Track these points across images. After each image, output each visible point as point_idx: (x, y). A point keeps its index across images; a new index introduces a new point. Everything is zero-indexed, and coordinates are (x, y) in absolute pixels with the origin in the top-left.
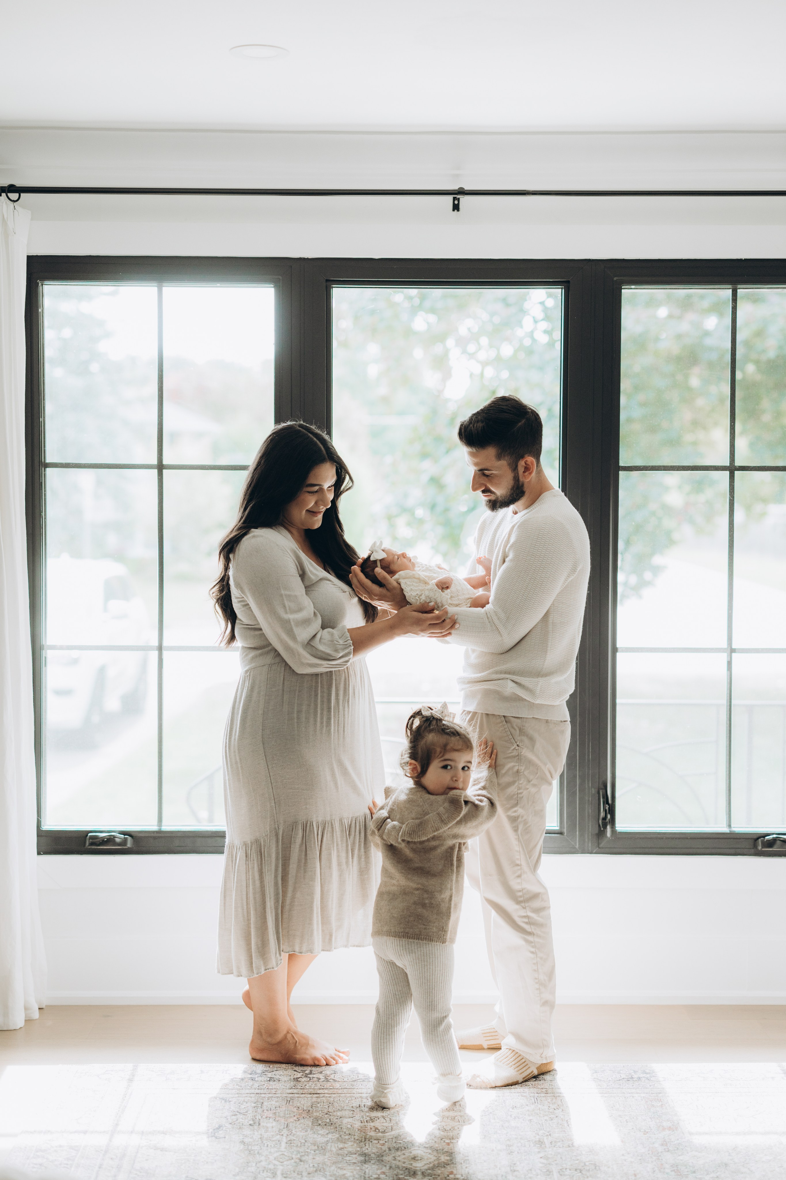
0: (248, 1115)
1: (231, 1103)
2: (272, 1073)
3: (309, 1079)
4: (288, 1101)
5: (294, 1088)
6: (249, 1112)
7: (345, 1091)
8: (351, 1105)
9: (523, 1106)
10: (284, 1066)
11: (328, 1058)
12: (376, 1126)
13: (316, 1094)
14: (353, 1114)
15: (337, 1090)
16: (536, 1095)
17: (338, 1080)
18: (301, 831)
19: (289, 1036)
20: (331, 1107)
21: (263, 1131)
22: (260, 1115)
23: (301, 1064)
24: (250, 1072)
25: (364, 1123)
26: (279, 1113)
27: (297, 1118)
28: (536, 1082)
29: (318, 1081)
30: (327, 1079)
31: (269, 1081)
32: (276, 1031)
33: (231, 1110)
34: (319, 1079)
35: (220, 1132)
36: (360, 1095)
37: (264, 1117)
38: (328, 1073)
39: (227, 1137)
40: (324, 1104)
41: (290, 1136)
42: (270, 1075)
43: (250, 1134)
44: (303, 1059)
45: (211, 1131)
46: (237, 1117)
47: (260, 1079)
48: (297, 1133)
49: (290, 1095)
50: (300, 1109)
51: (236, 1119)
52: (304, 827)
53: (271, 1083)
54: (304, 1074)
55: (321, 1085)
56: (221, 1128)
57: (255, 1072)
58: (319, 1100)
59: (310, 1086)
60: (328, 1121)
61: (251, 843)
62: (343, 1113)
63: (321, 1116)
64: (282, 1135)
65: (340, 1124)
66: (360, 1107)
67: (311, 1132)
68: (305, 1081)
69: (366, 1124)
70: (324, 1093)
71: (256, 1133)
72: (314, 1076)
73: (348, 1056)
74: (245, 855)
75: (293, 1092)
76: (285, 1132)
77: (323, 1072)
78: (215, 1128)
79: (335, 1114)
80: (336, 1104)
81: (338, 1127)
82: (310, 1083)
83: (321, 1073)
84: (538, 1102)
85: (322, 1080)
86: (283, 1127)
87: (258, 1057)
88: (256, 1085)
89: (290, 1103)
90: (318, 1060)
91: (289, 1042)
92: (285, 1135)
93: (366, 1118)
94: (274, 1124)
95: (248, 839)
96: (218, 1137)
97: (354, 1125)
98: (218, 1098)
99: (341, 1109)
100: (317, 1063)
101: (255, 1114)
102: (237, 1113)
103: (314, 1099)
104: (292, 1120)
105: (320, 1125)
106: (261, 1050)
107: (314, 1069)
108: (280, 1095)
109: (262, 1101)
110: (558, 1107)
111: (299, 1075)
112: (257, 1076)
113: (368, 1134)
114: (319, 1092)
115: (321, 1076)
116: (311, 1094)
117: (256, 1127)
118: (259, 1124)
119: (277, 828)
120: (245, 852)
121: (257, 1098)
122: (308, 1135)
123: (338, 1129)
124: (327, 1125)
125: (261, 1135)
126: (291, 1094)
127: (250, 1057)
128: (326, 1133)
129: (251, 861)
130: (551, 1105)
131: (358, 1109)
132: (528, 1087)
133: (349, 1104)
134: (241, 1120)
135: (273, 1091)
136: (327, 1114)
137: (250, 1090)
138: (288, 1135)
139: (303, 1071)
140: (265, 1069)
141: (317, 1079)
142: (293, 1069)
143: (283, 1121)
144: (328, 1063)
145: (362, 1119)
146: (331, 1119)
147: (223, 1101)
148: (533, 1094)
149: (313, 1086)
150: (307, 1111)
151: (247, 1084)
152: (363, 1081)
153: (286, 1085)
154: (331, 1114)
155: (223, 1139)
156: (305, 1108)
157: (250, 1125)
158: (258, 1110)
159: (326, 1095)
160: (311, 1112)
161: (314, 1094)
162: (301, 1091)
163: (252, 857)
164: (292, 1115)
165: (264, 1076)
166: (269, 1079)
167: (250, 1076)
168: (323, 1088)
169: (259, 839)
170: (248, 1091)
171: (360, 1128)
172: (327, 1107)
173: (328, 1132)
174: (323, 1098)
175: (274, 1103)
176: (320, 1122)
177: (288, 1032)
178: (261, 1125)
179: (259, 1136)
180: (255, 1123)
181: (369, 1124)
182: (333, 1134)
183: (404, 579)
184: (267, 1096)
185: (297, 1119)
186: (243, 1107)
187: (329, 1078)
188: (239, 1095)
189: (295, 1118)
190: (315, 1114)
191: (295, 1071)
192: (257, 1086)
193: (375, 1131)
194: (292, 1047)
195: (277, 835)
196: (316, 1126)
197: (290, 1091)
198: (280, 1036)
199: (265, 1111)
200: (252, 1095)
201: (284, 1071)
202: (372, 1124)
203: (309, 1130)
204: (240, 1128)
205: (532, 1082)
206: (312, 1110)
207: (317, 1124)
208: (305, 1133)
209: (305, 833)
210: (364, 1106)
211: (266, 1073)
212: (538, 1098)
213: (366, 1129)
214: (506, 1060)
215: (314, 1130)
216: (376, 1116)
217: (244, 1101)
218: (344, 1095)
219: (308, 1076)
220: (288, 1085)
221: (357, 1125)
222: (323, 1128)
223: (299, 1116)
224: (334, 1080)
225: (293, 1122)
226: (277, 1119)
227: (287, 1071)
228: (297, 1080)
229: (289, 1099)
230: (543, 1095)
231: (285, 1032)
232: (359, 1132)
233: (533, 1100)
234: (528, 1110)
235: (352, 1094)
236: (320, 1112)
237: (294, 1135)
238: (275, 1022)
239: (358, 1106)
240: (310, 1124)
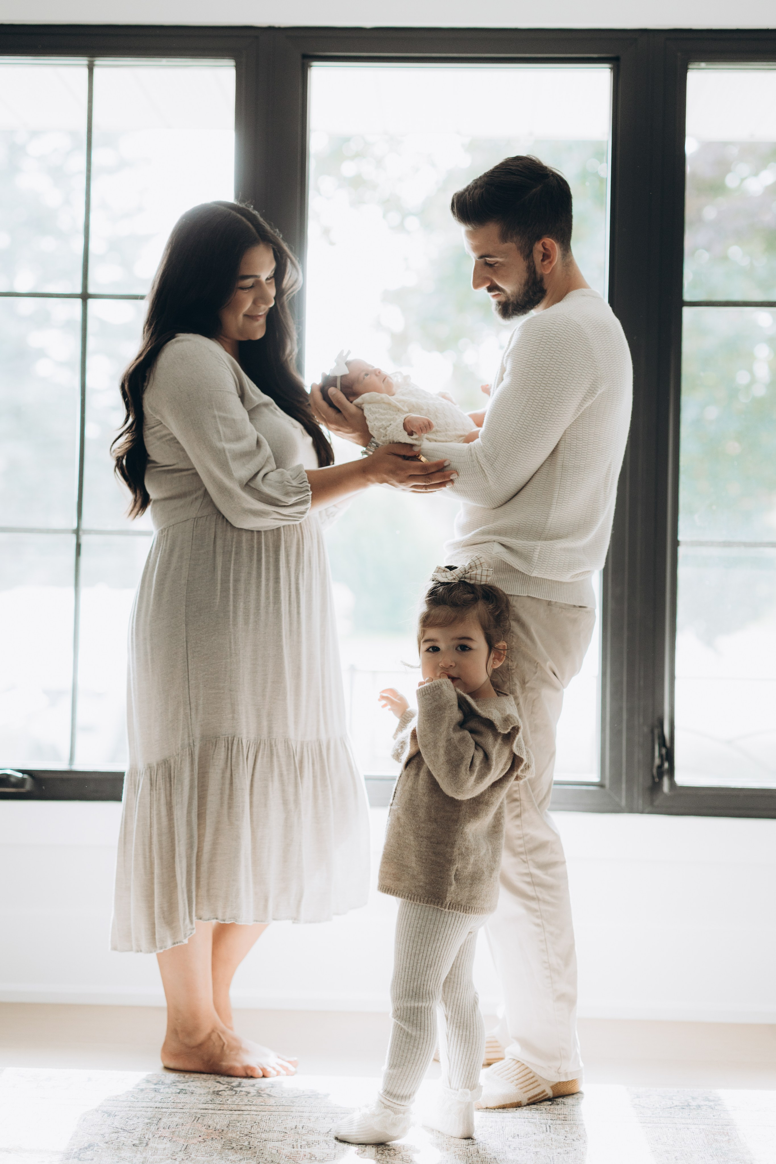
0: (135, 1133)
1: (116, 1117)
2: (185, 1084)
3: (234, 1093)
4: (197, 1118)
5: (210, 1102)
6: (137, 1130)
7: (281, 1108)
8: (284, 1126)
9: (529, 1135)
10: (204, 1076)
11: (266, 1067)
12: (313, 1153)
13: (239, 1110)
14: (284, 1136)
15: (270, 1108)
16: (550, 1122)
17: (274, 1095)
18: (223, 749)
19: (214, 1037)
20: (255, 1127)
21: (150, 1153)
22: (152, 1134)
23: (228, 1073)
24: (155, 1082)
25: (297, 1148)
26: (179, 1132)
27: (203, 1139)
28: (552, 1107)
29: (247, 1096)
30: (260, 1093)
31: (179, 1093)
32: (196, 1029)
33: (114, 1126)
34: (249, 1093)
35: (88, 1153)
36: (300, 1114)
37: (156, 1136)
38: (263, 1086)
39: (95, 1159)
40: (247, 1123)
41: (187, 1161)
42: (181, 1086)
43: (130, 1157)
44: (232, 1068)
45: (75, 1150)
46: (119, 1134)
47: (167, 1090)
48: (198, 1158)
49: (202, 1110)
50: (211, 1128)
51: (116, 1138)
52: (228, 744)
53: (181, 1096)
54: (230, 1087)
55: (248, 1101)
56: (91, 1148)
57: (162, 1082)
58: (241, 1118)
59: (232, 1101)
60: (246, 1143)
61: (158, 765)
62: (270, 1136)
63: (238, 1137)
64: (175, 1159)
65: (262, 1148)
66: (296, 1128)
67: (218, 1157)
68: (228, 1095)
69: (299, 1149)
70: (251, 1111)
71: (139, 1155)
72: (243, 1089)
73: (295, 1067)
74: (149, 782)
75: (207, 1108)
76: (181, 1155)
77: (256, 1086)
78: (82, 1147)
79: (258, 1135)
80: (263, 1124)
81: (258, 1152)
82: (235, 1097)
83: (254, 1085)
84: (552, 1130)
85: (252, 1094)
86: (179, 1149)
87: (172, 1065)
88: (159, 1097)
89: (199, 1120)
90: (252, 1069)
91: (214, 1044)
92: (179, 1159)
93: (301, 1143)
94: (169, 1145)
95: (155, 759)
96: (82, 1159)
97: (282, 1150)
98: (100, 1112)
99: (268, 1130)
100: (250, 1073)
101: (146, 1131)
102: (120, 1130)
103: (235, 1117)
104: (195, 1141)
105: (233, 1148)
106: (176, 1055)
107: (245, 1081)
108: (188, 1110)
109: (160, 1117)
110: (579, 1138)
111: (222, 1087)
112: (163, 1087)
113: (299, 1162)
114: (243, 1108)
115: (253, 1091)
116: (231, 1110)
117: (140, 1148)
118: (147, 1144)
119: (192, 744)
120: (149, 778)
121: (154, 1113)
122: (213, 1160)
123: (257, 1155)
124: (243, 1149)
125: (145, 1158)
126: (204, 1109)
127: (161, 1065)
128: (239, 1159)
129: (156, 790)
130: (568, 1135)
131: (293, 1131)
132: (540, 1112)
133: (281, 1124)
134: (123, 1139)
135: (180, 1106)
136: (246, 1135)
137: (148, 1103)
138: (183, 1160)
139: (229, 1083)
140: (177, 1079)
141: (245, 1093)
142: (215, 1079)
143: (182, 1141)
144: (266, 1074)
145: (294, 1144)
146: (251, 1142)
147: (106, 1115)
148: (546, 1121)
149: (238, 1101)
150: (220, 1131)
151: (146, 1095)
152: (309, 1097)
153: (200, 1098)
154: (252, 1135)
155: (90, 1161)
156: (218, 1127)
157: (134, 1145)
158: (152, 1127)
159: (252, 1113)
160: (225, 1132)
161: (235, 1110)
162: (219, 1107)
163: (158, 784)
164: (197, 1136)
165: (173, 1087)
166: (178, 1091)
167: (154, 1087)
168: (251, 1104)
169: (168, 759)
170: (144, 1104)
171: (289, 1154)
172: (249, 1127)
173: (242, 1157)
174: (247, 1116)
175: (176, 1119)
176: (234, 1145)
177: (213, 1031)
178: (149, 1146)
179: (142, 1160)
180: (142, 1143)
181: (303, 1150)
182: (248, 1161)
183: (370, 403)
184: (169, 1110)
185: (202, 1141)
186: (132, 1123)
187: (262, 1092)
188: (131, 1108)
189: (200, 1139)
190: (230, 1135)
191: (218, 1082)
192: (159, 1099)
193: (310, 1159)
194: (218, 1051)
195: (192, 755)
196: (227, 1150)
197: (204, 1106)
198: (201, 1036)
199: (161, 1129)
200: (149, 1109)
201: (202, 1082)
202: (308, 1150)
203: (215, 1154)
204: (118, 1148)
205: (545, 1107)
206: (228, 1129)
207: (230, 1147)
208: (208, 1158)
209: (230, 754)
210: (303, 1128)
211: (178, 1084)
212: (551, 1126)
213: (298, 1156)
214: (506, 1072)
215: (223, 1155)
216: (317, 1140)
217: (135, 1116)
218: (277, 1113)
219: (235, 1089)
220: (203, 1099)
221: (286, 1151)
222: (236, 1152)
223: (206, 1137)
224: (268, 1095)
225: (195, 1144)
226: (174, 1139)
227: (207, 1083)
228: (217, 1093)
229: (199, 1116)
230: (559, 1122)
231: (208, 1031)
232: (286, 1159)
233: (544, 1129)
234: (535, 1140)
235: (289, 1113)
236: (238, 1133)
237: (192, 1159)
238: (194, 1015)
239: (294, 1127)
240: (219, 1147)
